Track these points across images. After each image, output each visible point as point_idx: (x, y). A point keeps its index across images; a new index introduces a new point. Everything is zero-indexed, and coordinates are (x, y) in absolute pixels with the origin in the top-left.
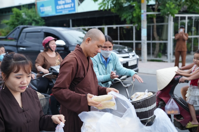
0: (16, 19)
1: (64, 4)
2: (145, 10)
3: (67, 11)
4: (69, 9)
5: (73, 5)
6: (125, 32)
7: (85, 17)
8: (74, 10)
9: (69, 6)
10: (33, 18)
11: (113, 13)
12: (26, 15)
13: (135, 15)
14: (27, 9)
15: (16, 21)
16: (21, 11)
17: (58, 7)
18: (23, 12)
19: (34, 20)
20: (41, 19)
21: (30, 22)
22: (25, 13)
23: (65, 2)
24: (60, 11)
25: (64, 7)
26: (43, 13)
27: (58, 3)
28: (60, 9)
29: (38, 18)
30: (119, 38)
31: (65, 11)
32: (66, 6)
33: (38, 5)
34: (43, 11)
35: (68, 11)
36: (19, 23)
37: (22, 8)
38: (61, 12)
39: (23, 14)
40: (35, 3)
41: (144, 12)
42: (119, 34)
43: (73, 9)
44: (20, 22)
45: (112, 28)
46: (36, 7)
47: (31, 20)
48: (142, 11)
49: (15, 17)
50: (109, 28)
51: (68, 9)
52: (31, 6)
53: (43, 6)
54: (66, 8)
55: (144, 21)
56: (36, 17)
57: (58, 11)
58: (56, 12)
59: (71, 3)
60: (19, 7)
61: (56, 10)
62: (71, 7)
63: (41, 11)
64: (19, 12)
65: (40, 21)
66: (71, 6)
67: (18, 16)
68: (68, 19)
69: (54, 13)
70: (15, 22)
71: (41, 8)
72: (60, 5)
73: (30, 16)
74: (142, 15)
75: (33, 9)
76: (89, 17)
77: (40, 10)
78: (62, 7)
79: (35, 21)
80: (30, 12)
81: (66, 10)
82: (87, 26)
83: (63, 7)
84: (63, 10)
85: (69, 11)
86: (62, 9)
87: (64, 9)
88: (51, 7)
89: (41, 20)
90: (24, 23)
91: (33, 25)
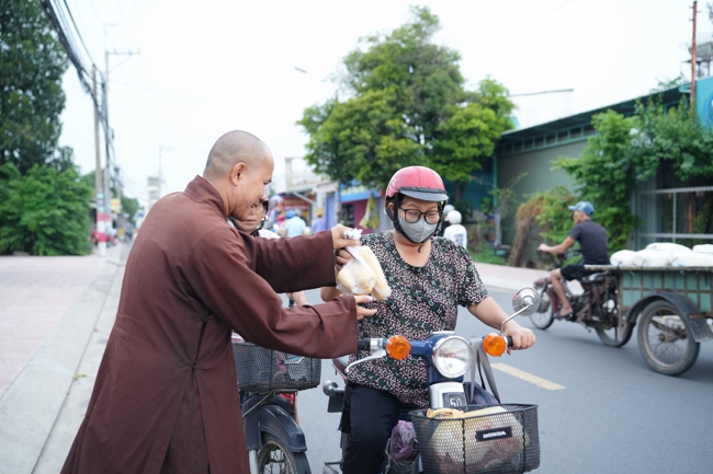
0: (609, 149)
10: (684, 141)
15: (609, 157)
16: (630, 120)
18: (638, 125)
19: (688, 149)
21: (670, 155)
33: (703, 96)
36: (619, 163)
37: (639, 109)
39: (634, 130)
44: (624, 159)
47: (675, 150)
49: (604, 144)
56: (698, 135)
60: (625, 109)
64: (623, 126)
67: (618, 137)
70: (603, 162)
73: (674, 135)
79: (694, 152)
80: (671, 118)
90: (641, 163)
91: (687, 165)
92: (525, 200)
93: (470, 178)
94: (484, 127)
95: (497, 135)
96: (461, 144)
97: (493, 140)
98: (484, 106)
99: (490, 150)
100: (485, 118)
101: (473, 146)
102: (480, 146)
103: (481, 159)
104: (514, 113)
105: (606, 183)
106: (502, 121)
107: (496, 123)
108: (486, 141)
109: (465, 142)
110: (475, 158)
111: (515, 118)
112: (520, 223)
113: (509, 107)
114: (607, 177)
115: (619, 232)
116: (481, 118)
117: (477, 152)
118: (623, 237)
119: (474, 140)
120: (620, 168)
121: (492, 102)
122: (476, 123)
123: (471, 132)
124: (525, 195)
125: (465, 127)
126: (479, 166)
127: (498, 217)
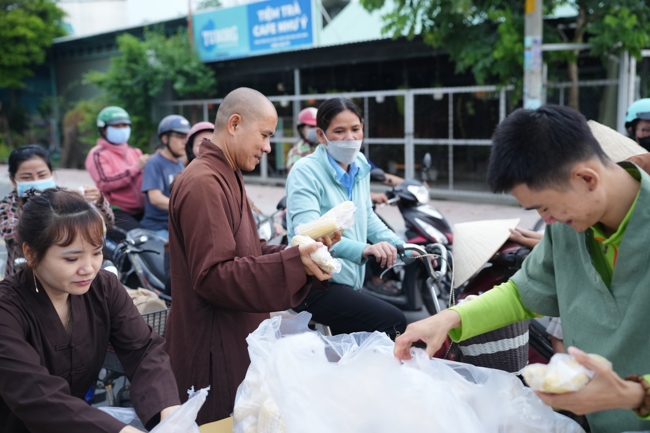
0: (128, 69)
1: (276, 21)
2: (539, 37)
3: (285, 41)
4: (293, 37)
5: (304, 22)
6: (471, 111)
7: (343, 61)
8: (310, 39)
9: (292, 25)
10: (178, 65)
11: (431, 48)
12: (158, 56)
14: (163, 38)
15: (128, 75)
16: (144, 45)
17: (258, 31)
18: (150, 48)
19: (181, 72)
20: (203, 67)
21: (169, 77)
22: (156, 49)
23: (281, 12)
24: (264, 41)
25: (277, 28)
26: (210, 48)
27: (257, 17)
28: (263, 37)
29: (194, 64)
30: (451, 131)
31: (279, 42)
32: (284, 27)
33: (197, 25)
34: (212, 42)
35: (288, 43)
36: (135, 81)
37: (147, 34)
38: (267, 46)
39: (150, 52)
40: (189, 19)
41: (535, 42)
42: (451, 119)
43: (305, 35)
44: (139, 78)
45: (430, 97)
46: (189, 30)
47: (172, 73)
48: (528, 41)
49: (124, 64)
50: (418, 98)
51: (288, 37)
52: (175, 27)
53: (210, 26)
54: (284, 34)
55: (532, 73)
56: (188, 61)
57: (257, 42)
58: (253, 47)
59: (300, 16)
60: (138, 32)
61: (252, 38)
62: (300, 30)
63: (206, 43)
64: (139, 48)
65: (199, 74)
66: (300, 24)
67: (135, 58)
68: (287, 68)
69: (243, 50)
70: (124, 78)
71: (206, 34)
72: (265, 23)
73: (171, 61)
74: (527, 54)
75: (181, 39)
76: (354, 62)
77: (202, 39)
78: (271, 28)
79: (186, 74)
80: (170, 46)
81: (281, 38)
82: (348, 90)
83: (273, 31)
84: (274, 39)
85: (293, 42)
86: (270, 36)
87: (278, 34)
88: (235, 28)
89: (205, 73)
90: (152, 81)
91: (178, 86)
92: (72, 108)
93: (22, 85)
94: (30, 34)
95: (48, 42)
96: (7, 51)
97: (44, 48)
98: (31, 13)
99: (40, 58)
100: (31, 26)
101: (22, 54)
102: (28, 54)
103: (32, 66)
104: (66, 20)
105: (128, 97)
106: (52, 28)
107: (46, 31)
108: (35, 49)
109: (11, 48)
110: (25, 66)
111: (69, 25)
112: (68, 130)
113: (59, 14)
114: (128, 92)
115: (141, 136)
116: (27, 25)
117: (26, 60)
118: (144, 140)
119: (21, 48)
120: (138, 83)
121: (40, 9)
122: (21, 31)
123: (18, 40)
124: (71, 103)
125: (10, 33)
126: (29, 73)
127: (54, 122)
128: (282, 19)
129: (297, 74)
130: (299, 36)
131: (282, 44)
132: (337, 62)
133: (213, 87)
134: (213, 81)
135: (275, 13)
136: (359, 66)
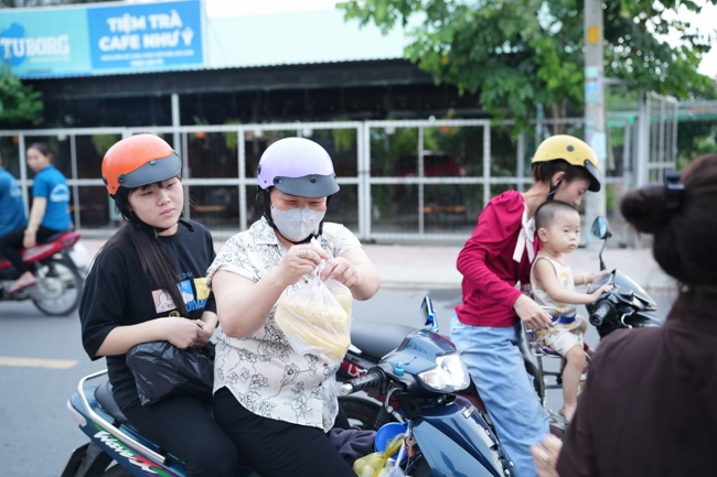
1: (140, 33)
2: (601, 68)
3: (155, 58)
4: (169, 54)
5: (188, 37)
7: (251, 87)
8: (198, 56)
9: (167, 40)
13: (553, 83)
17: (108, 44)
20: (21, 86)
23: (148, 23)
24: (118, 57)
25: (141, 41)
26: (16, 61)
27: (108, 26)
28: (116, 51)
29: (12, 81)
31: (145, 59)
32: (153, 41)
34: (18, 54)
35: (160, 61)
38: (126, 63)
41: (600, 73)
43: (190, 53)
48: (590, 72)
51: (160, 54)
53: (15, 32)
54: (153, 50)
55: (598, 105)
57: (105, 58)
58: (97, 63)
59: (182, 29)
61: (96, 52)
62: (181, 45)
63: (7, 55)
66: (181, 39)
68: (159, 93)
69: (82, 67)
71: (5, 42)
72: (120, 34)
74: (591, 85)
76: (267, 88)
78: (134, 42)
81: (150, 55)
83: (136, 45)
84: (137, 56)
85: (168, 61)
86: (129, 50)
87: (142, 50)
88: (65, 38)
128: (149, 30)
129: (175, 100)
130: (179, 53)
131: (150, 63)
132: (240, 88)
133: (38, 113)
134: (39, 105)
135: (140, 23)
136: (273, 93)
